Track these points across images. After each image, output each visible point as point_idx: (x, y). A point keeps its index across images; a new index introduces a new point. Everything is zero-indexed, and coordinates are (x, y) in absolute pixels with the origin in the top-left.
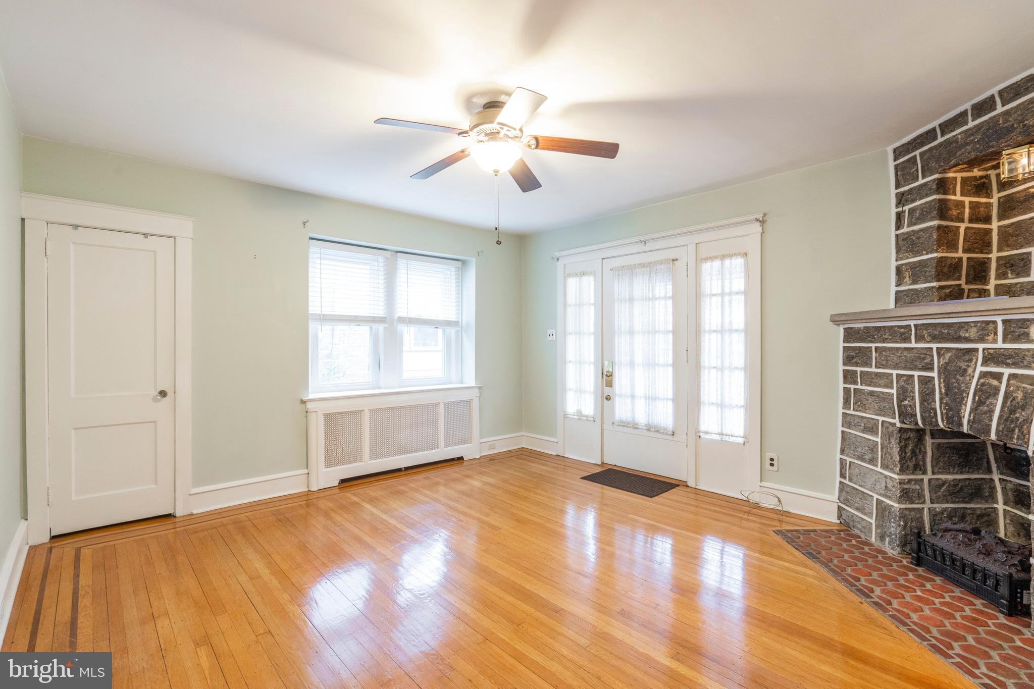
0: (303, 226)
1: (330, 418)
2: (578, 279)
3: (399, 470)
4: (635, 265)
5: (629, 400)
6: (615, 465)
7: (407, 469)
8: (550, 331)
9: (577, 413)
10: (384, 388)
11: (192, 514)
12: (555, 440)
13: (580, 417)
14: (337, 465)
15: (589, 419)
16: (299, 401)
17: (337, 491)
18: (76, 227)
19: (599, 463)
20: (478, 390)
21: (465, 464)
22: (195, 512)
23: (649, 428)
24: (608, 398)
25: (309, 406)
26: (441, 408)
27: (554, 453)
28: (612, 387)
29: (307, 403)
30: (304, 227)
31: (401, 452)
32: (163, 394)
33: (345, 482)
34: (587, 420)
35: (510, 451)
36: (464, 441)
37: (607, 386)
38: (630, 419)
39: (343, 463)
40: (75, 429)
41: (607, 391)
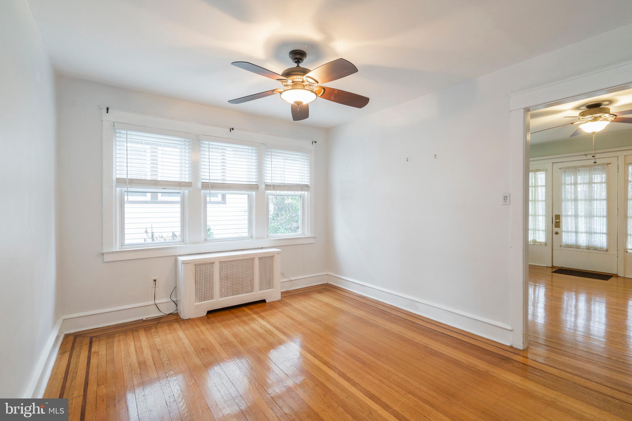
2: (533, 173)
4: (578, 166)
5: (574, 234)
6: (562, 267)
9: (532, 241)
13: (534, 243)
15: (542, 244)
19: (551, 266)
23: (588, 248)
24: (557, 233)
28: (559, 227)
34: (541, 245)
37: (555, 227)
38: (575, 244)
41: (556, 230)
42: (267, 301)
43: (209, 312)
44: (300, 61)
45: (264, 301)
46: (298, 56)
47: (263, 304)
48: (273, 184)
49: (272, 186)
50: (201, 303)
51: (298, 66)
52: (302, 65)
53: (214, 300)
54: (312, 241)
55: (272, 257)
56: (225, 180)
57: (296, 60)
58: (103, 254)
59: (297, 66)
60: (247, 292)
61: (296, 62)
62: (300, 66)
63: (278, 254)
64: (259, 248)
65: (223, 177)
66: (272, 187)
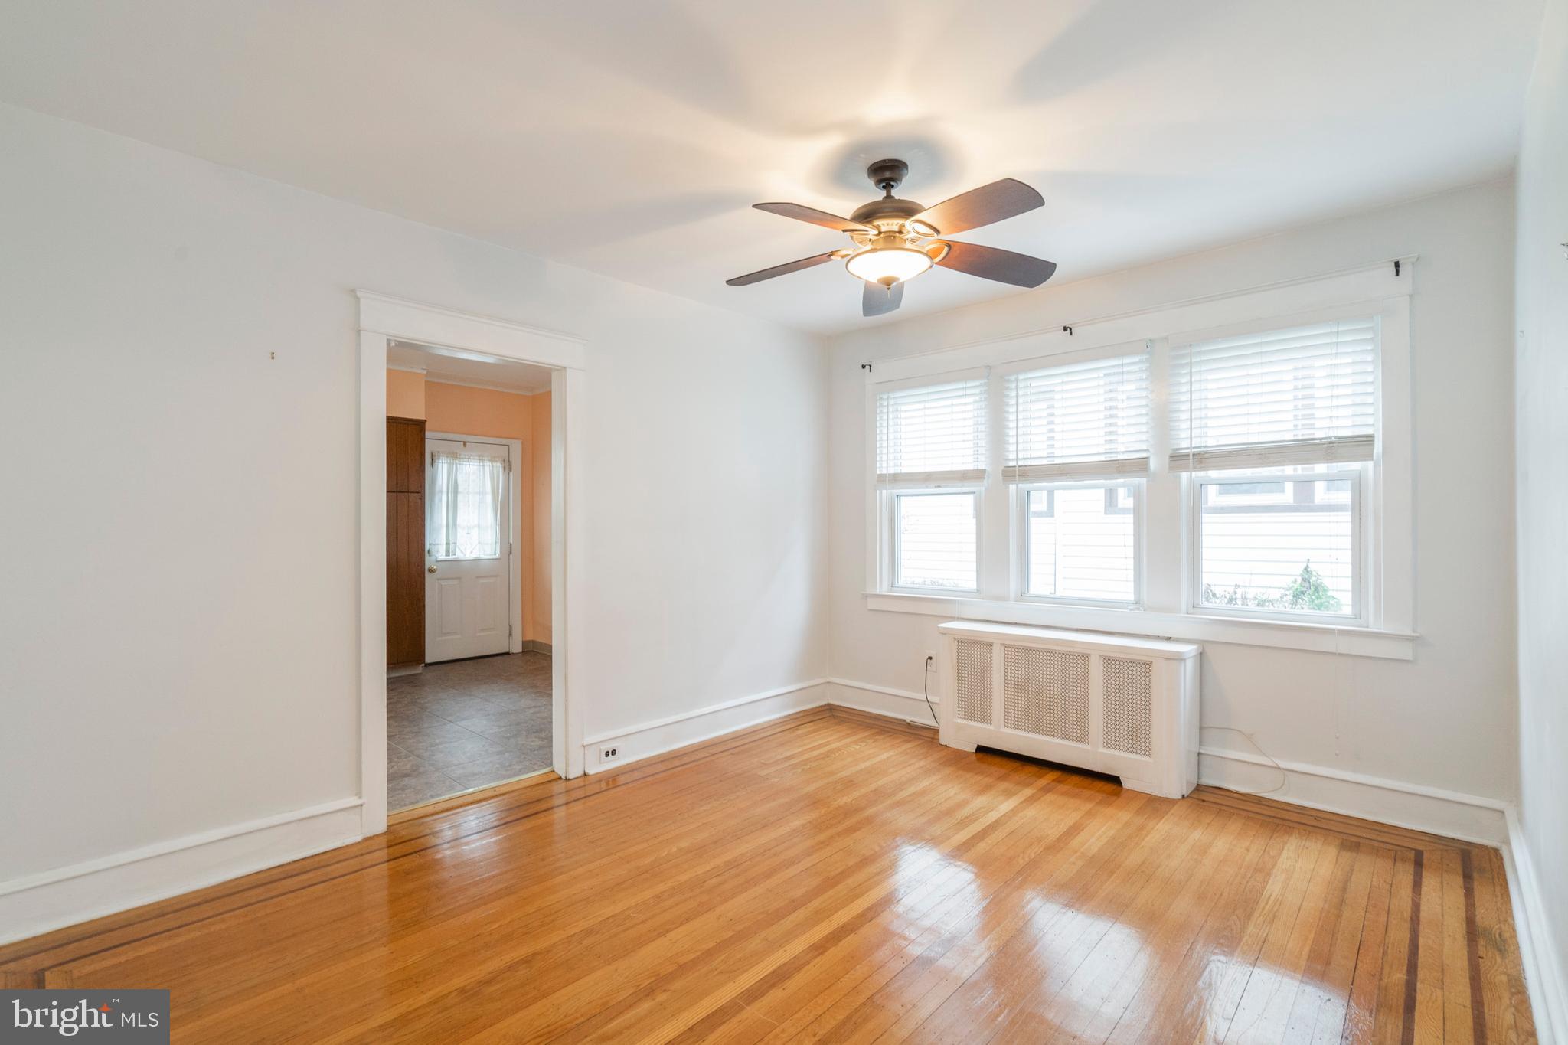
42: (1126, 784)
43: (981, 749)
44: (892, 183)
45: (1115, 780)
46: (887, 174)
47: (1110, 787)
48: (1193, 450)
49: (1191, 457)
50: (966, 722)
51: (889, 196)
52: (898, 193)
53: (991, 727)
54: (1404, 651)
55: (1147, 665)
56: (1054, 457)
57: (884, 184)
58: (867, 596)
59: (885, 198)
60: (1067, 737)
61: (884, 187)
62: (892, 194)
63: (1167, 659)
64: (1158, 638)
65: (1051, 451)
66: (1191, 460)
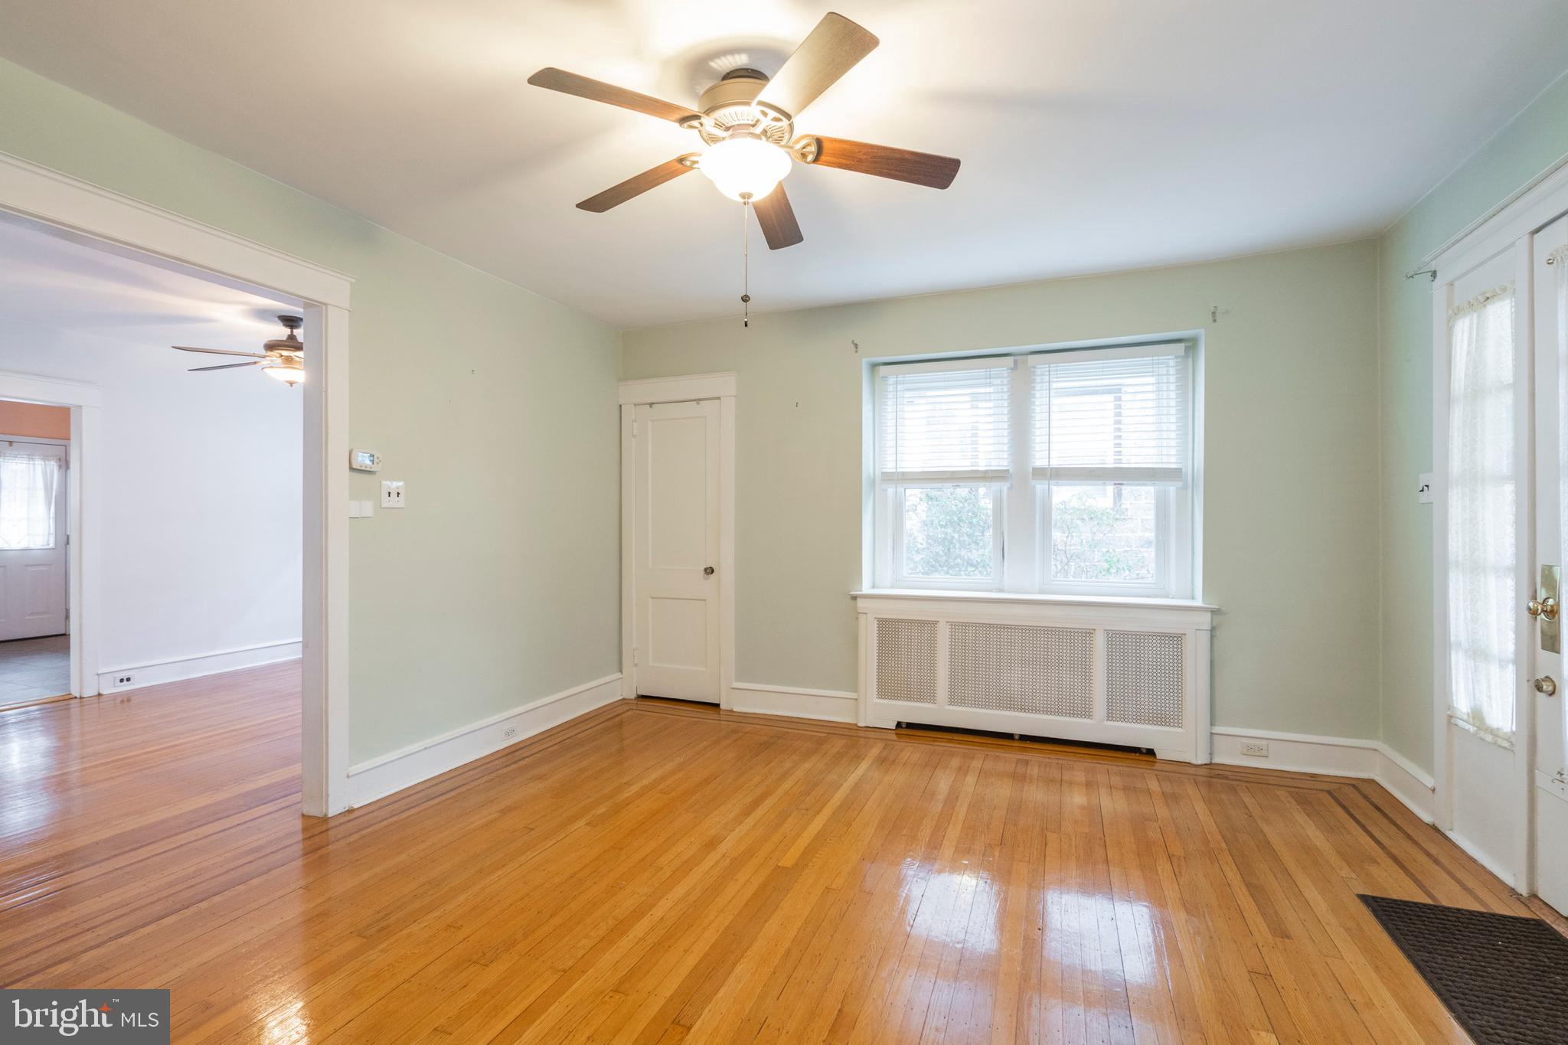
0: (854, 351)
1: (887, 626)
3: (1009, 736)
7: (1024, 738)
8: (1423, 479)
9: (1476, 718)
10: (1009, 592)
11: (732, 711)
12: (1429, 781)
13: (1481, 732)
14: (896, 697)
15: (1500, 741)
16: (849, 597)
17: (894, 737)
18: (651, 405)
19: (1524, 890)
20: (1209, 614)
21: (1158, 766)
22: (735, 710)
24: (1548, 687)
25: (861, 604)
26: (1100, 642)
27: (1427, 818)
29: (858, 599)
30: (856, 352)
31: (1011, 706)
32: (710, 571)
33: (909, 729)
34: (1497, 745)
35: (1313, 776)
36: (1160, 719)
37: (1545, 647)
39: (909, 698)
40: (652, 598)
41: (1546, 663)
